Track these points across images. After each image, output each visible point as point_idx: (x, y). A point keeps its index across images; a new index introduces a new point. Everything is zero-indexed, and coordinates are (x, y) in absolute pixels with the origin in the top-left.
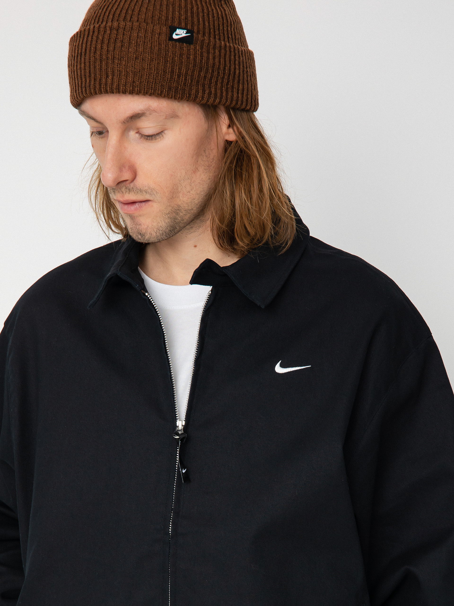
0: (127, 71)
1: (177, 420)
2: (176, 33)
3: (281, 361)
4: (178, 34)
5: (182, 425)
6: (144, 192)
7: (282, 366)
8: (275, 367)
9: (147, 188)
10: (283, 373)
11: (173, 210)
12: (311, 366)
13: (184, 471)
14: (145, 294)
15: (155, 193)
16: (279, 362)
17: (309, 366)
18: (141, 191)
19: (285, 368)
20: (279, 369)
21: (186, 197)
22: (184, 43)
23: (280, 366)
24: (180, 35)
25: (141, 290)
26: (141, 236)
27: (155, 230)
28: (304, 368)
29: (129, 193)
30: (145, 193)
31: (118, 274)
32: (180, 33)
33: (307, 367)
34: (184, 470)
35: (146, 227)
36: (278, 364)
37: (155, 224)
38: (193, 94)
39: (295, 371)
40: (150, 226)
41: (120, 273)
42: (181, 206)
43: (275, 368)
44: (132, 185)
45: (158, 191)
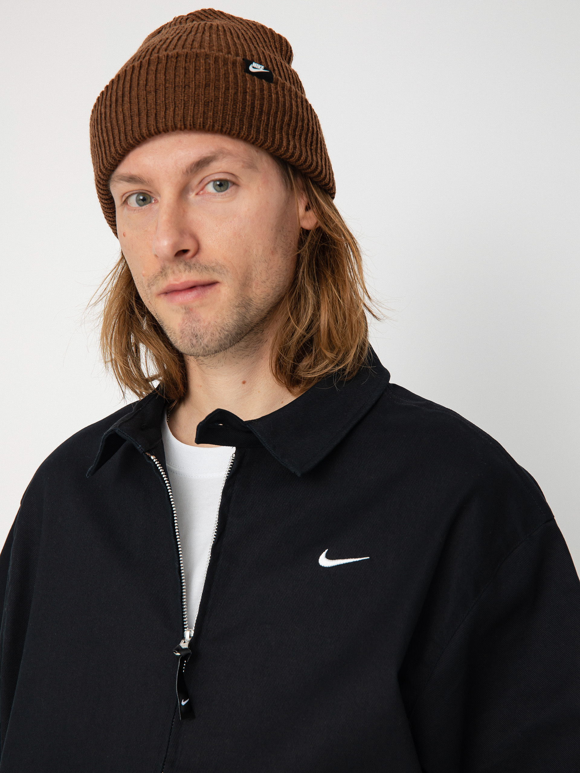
0: (194, 101)
1: (185, 629)
2: (253, 66)
3: (327, 550)
4: (255, 67)
5: (190, 637)
6: (210, 270)
7: (328, 557)
8: (319, 558)
9: (213, 265)
10: (330, 566)
11: (243, 302)
12: (369, 558)
13: (183, 703)
14: (150, 457)
15: (225, 272)
16: (325, 551)
17: (366, 557)
18: (206, 268)
19: (332, 560)
20: (324, 561)
21: (259, 289)
22: (263, 79)
23: (326, 557)
24: (257, 68)
25: (144, 452)
26: (196, 339)
27: (219, 329)
28: (359, 561)
29: (190, 271)
30: (212, 272)
31: (116, 431)
32: (256, 68)
33: (364, 559)
34: (184, 701)
35: (206, 323)
36: (324, 554)
37: (219, 321)
38: (277, 140)
39: (346, 564)
40: (212, 323)
41: (119, 430)
42: (253, 300)
43: (319, 560)
44: (194, 260)
45: (229, 270)
